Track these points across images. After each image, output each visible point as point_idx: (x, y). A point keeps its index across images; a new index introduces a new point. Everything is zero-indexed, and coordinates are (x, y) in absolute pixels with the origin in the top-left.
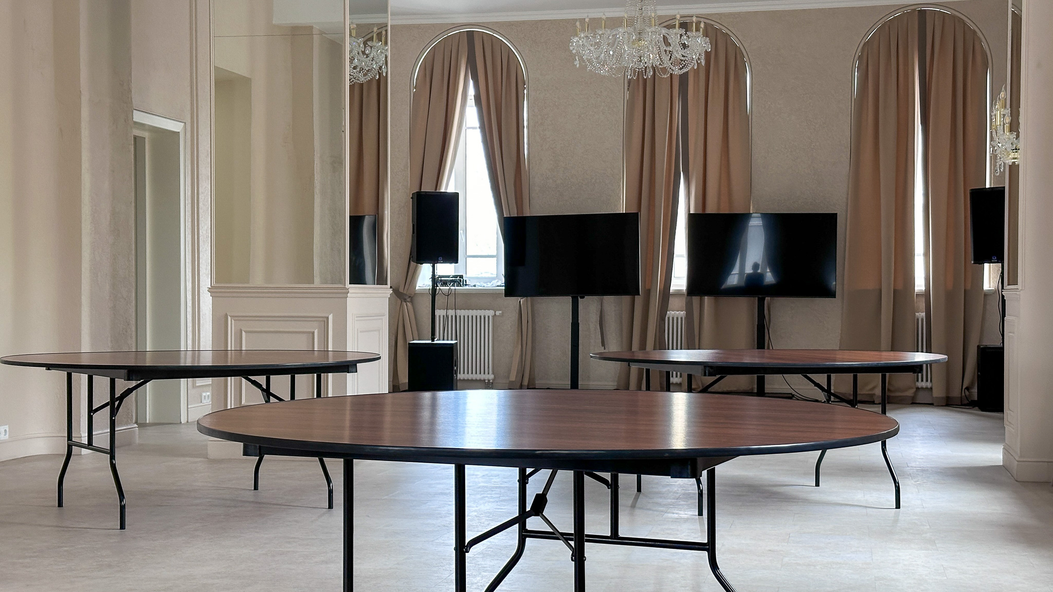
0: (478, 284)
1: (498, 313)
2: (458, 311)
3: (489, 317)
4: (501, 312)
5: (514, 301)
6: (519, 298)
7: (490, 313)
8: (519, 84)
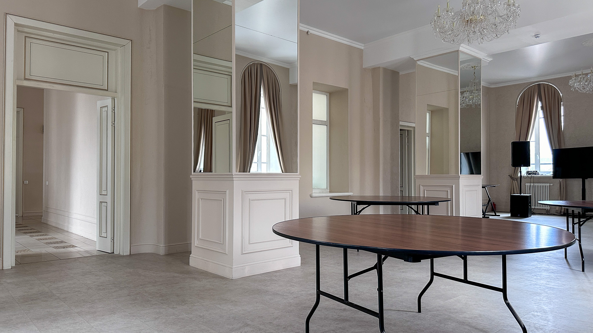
0: (544, 174)
1: (551, 185)
2: (535, 184)
3: (547, 186)
5: (558, 180)
6: (560, 179)
7: (548, 185)
8: (559, 100)
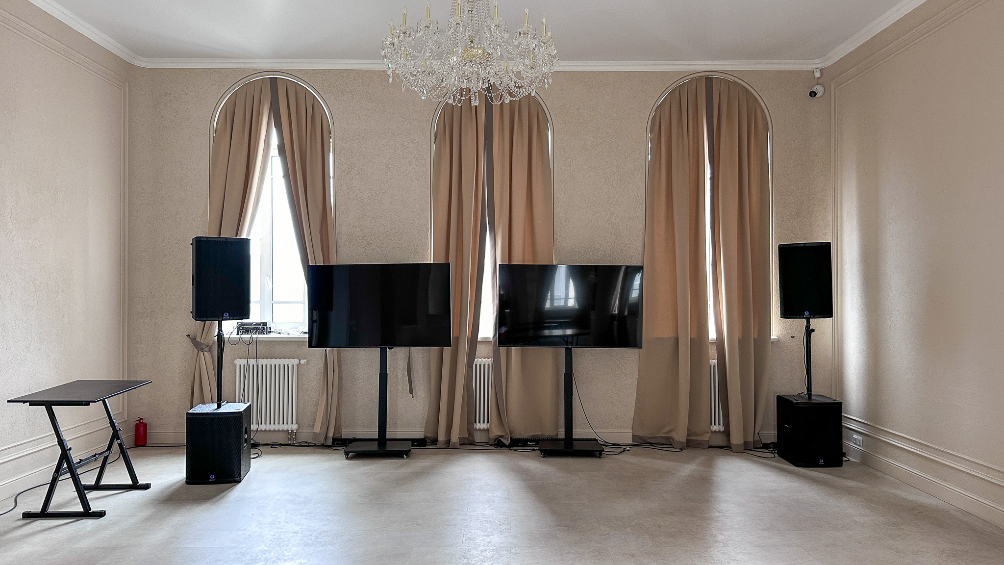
0: (285, 332)
1: (302, 362)
2: (260, 360)
3: (293, 365)
4: (306, 361)
5: (318, 352)
7: (295, 362)
8: (324, 134)
